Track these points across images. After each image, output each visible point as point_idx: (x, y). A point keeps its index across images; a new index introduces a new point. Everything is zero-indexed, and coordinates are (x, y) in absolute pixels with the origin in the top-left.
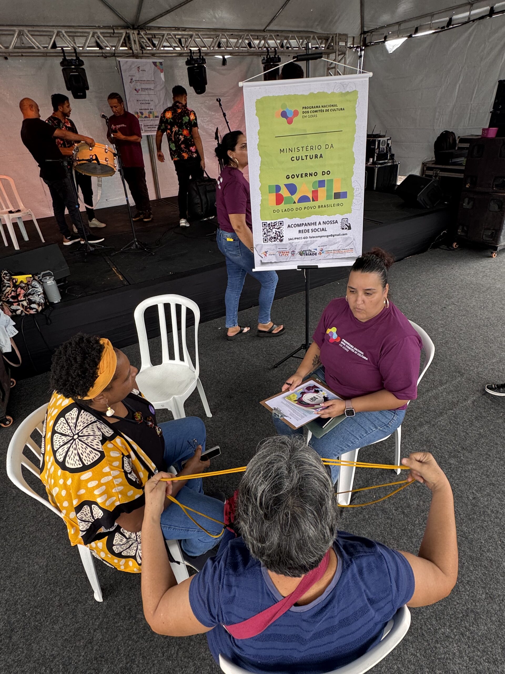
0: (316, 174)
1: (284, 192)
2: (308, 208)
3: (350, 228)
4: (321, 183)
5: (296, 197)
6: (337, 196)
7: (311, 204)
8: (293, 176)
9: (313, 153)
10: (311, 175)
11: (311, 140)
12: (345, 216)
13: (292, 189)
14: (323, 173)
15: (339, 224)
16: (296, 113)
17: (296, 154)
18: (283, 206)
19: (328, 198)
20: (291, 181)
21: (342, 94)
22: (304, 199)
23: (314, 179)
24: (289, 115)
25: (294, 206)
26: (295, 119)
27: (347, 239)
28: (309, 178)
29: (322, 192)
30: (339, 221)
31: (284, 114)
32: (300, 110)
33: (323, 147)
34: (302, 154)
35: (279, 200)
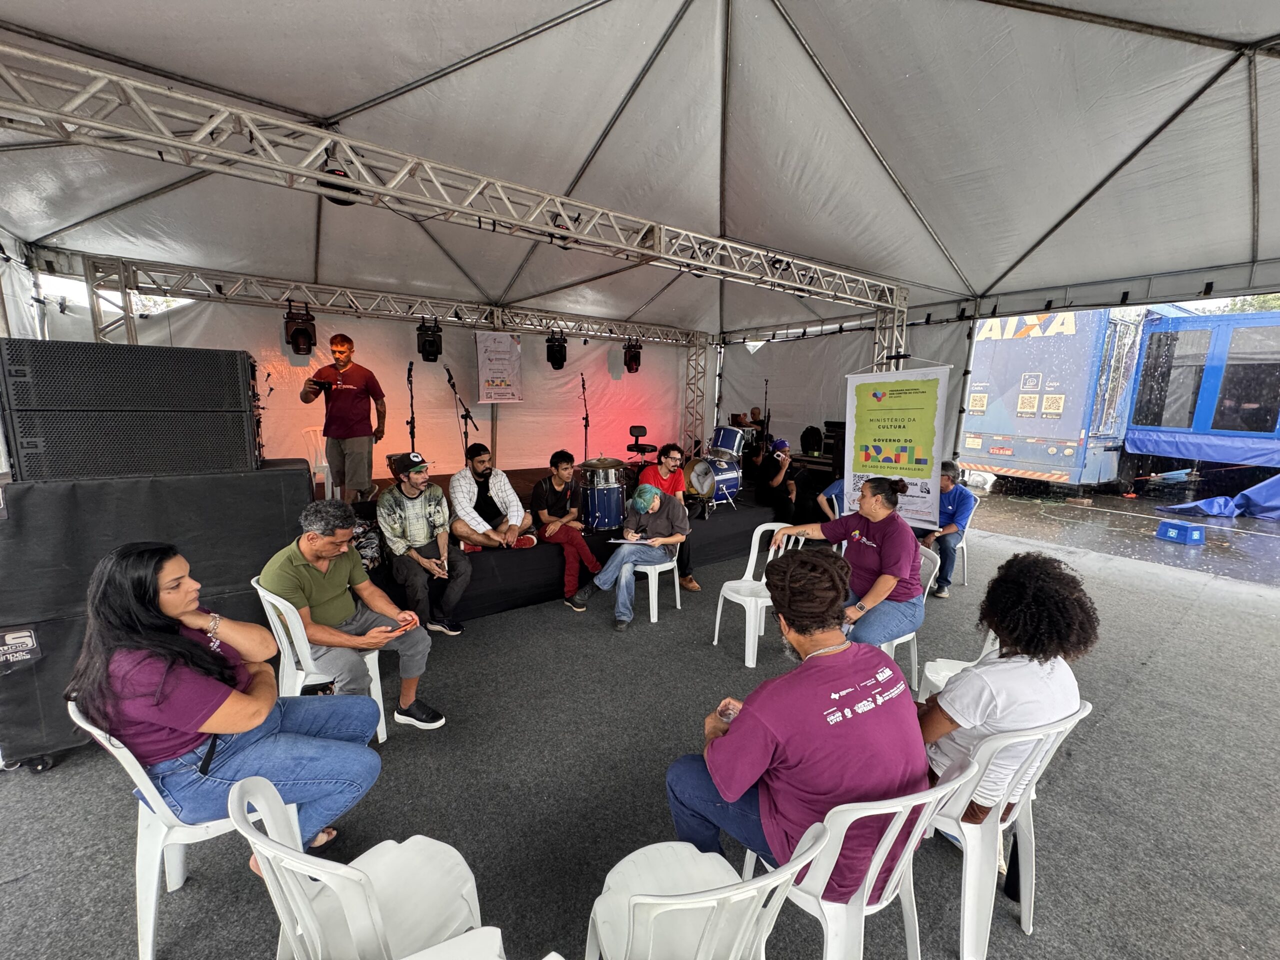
0: (899, 441)
1: (872, 452)
2: (891, 468)
3: (929, 492)
4: (904, 449)
5: (881, 457)
6: (918, 461)
7: (893, 465)
8: (879, 440)
9: (898, 424)
10: (894, 441)
11: (897, 415)
12: (926, 480)
13: (878, 450)
14: (906, 441)
15: (919, 487)
16: (884, 395)
17: (882, 424)
18: (869, 463)
19: (910, 462)
20: (877, 444)
21: (923, 381)
22: (887, 460)
23: (897, 444)
24: (879, 396)
25: (879, 464)
26: (883, 399)
27: (925, 502)
28: (892, 443)
29: (904, 457)
30: (919, 484)
31: (875, 395)
32: (888, 393)
33: (906, 420)
34: (889, 423)
35: (868, 457)
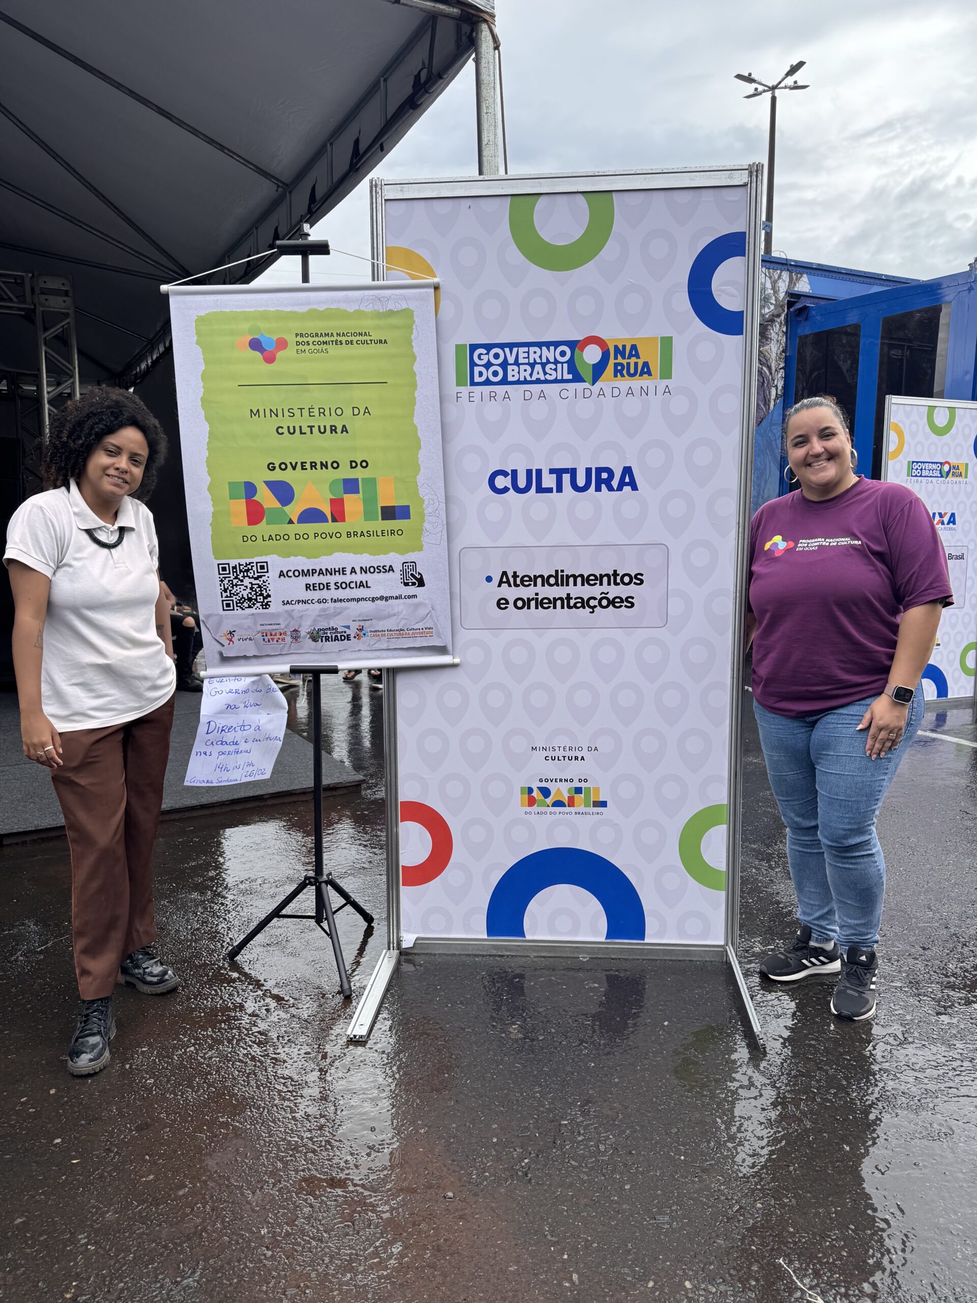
0: (336, 465)
2: (324, 535)
3: (421, 583)
5: (294, 510)
7: (330, 527)
8: (283, 467)
9: (327, 422)
10: (324, 465)
11: (319, 397)
12: (410, 557)
14: (353, 465)
15: (397, 576)
16: (282, 344)
17: (287, 422)
18: (263, 529)
20: (278, 476)
21: (379, 315)
23: (330, 474)
24: (268, 348)
25: (292, 529)
26: (279, 355)
27: (417, 606)
28: (319, 473)
29: (353, 504)
31: (255, 345)
32: (291, 339)
33: (348, 412)
34: (304, 422)
35: (255, 514)
